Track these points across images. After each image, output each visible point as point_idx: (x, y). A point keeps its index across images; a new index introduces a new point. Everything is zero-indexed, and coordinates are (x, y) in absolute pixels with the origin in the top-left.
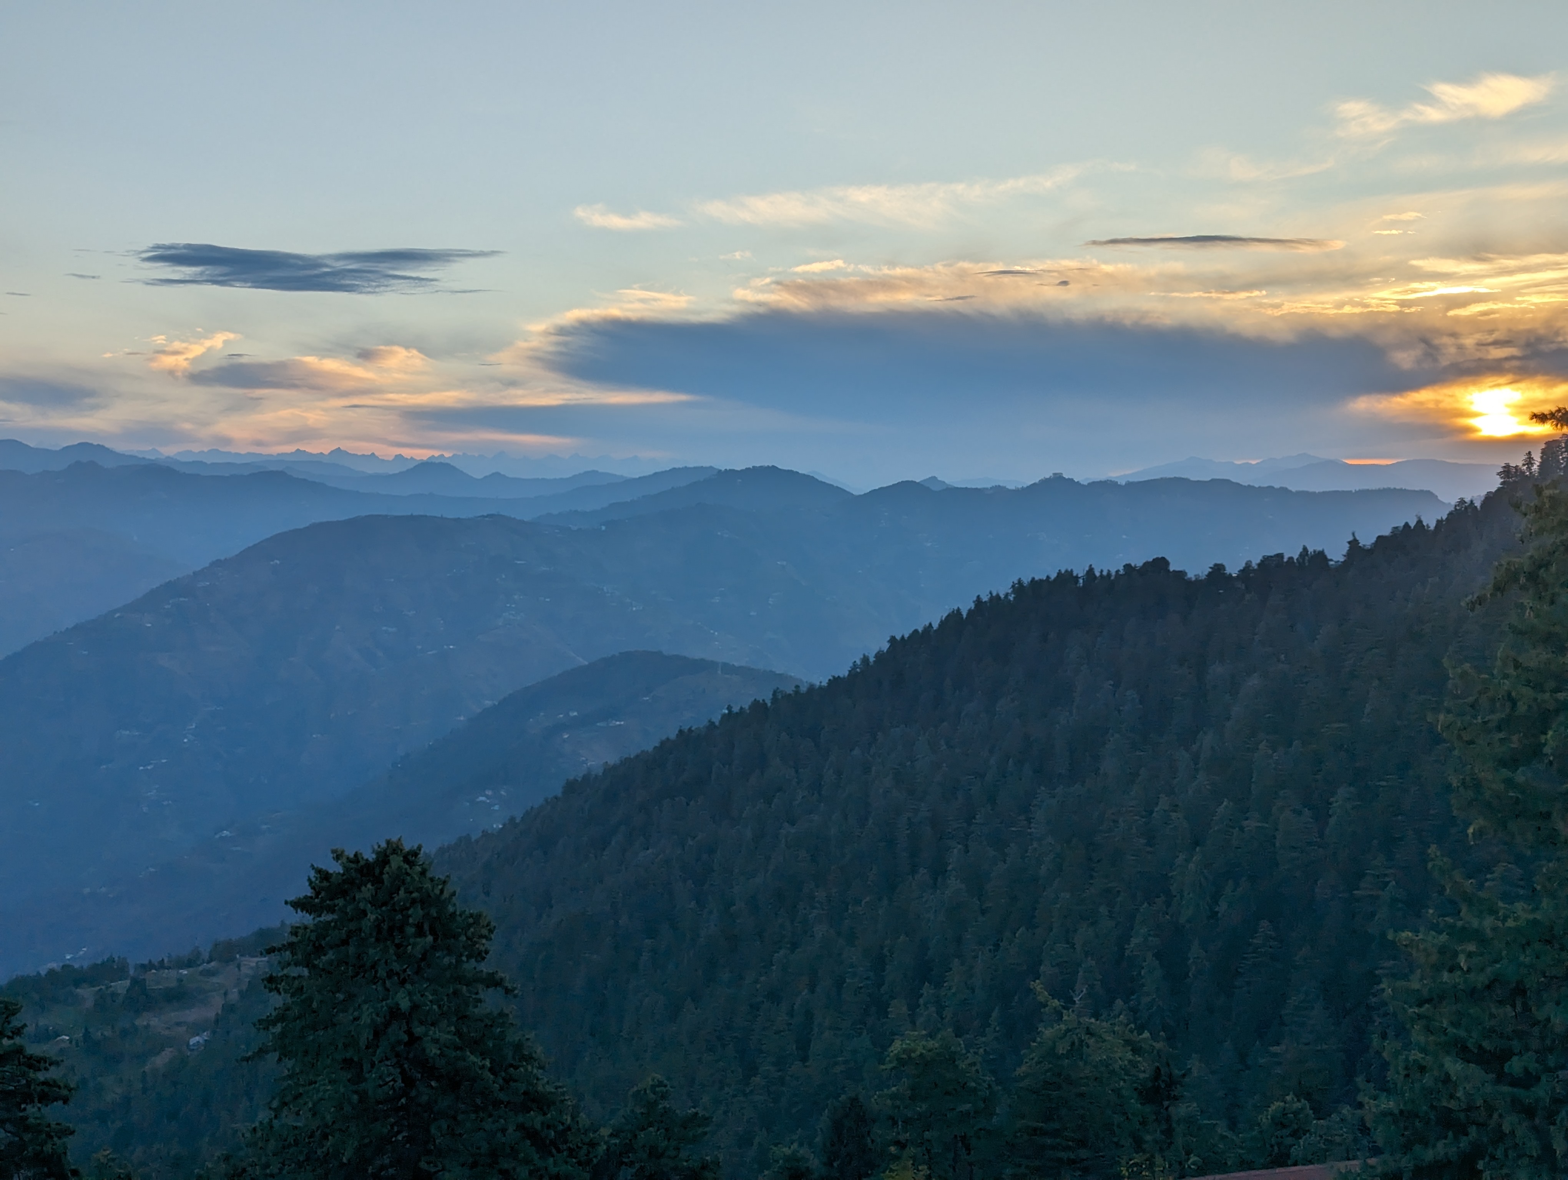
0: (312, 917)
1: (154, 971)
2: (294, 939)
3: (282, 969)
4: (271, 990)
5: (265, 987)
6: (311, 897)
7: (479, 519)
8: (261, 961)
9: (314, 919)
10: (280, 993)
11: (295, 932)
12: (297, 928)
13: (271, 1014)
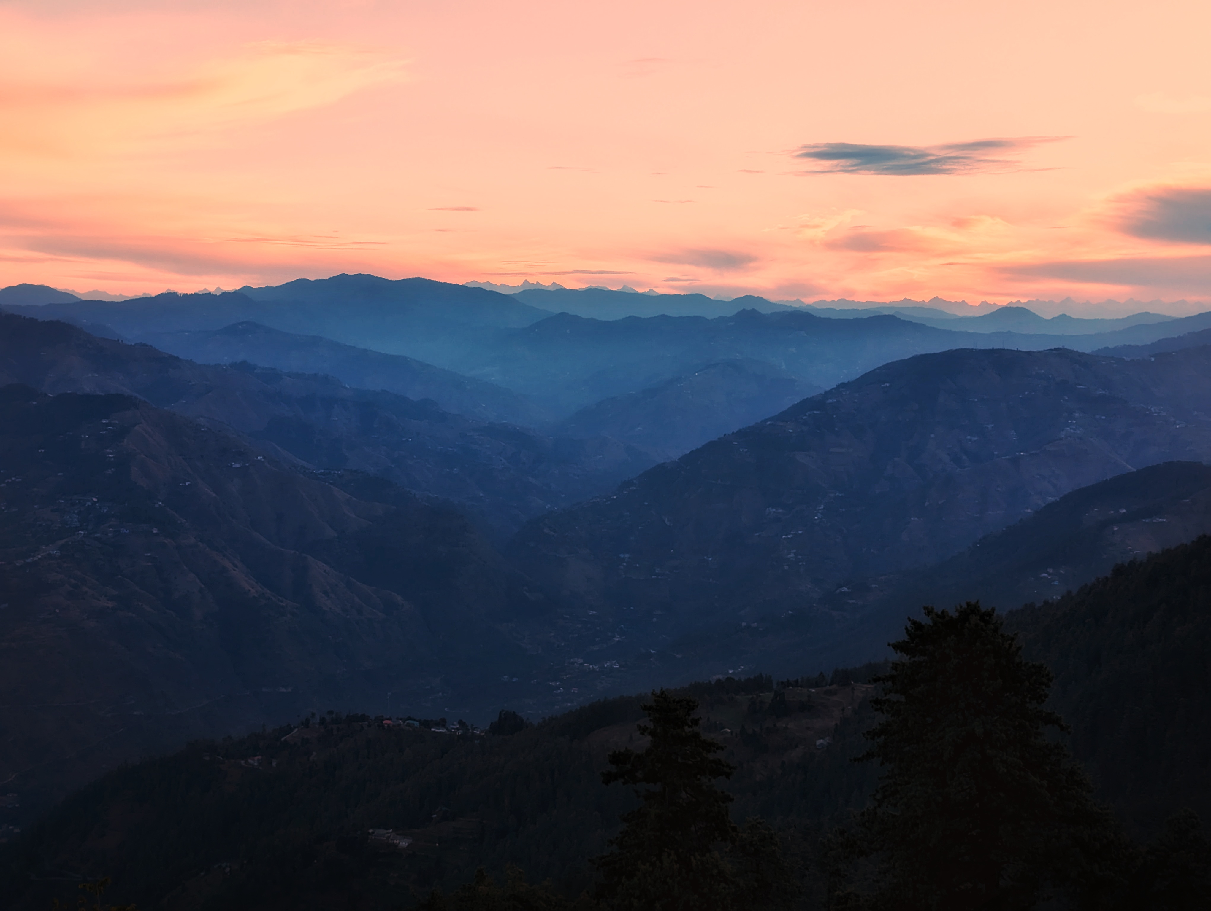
0: (909, 656)
1: (791, 687)
2: (894, 673)
3: (886, 694)
4: (876, 710)
5: (872, 707)
6: (907, 642)
7: (1047, 352)
8: (870, 688)
9: (910, 659)
10: (883, 713)
11: (895, 666)
12: (897, 664)
13: (876, 728)
